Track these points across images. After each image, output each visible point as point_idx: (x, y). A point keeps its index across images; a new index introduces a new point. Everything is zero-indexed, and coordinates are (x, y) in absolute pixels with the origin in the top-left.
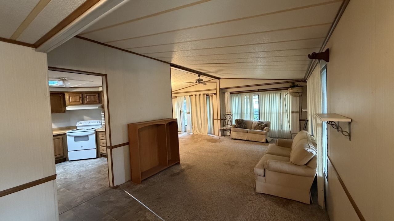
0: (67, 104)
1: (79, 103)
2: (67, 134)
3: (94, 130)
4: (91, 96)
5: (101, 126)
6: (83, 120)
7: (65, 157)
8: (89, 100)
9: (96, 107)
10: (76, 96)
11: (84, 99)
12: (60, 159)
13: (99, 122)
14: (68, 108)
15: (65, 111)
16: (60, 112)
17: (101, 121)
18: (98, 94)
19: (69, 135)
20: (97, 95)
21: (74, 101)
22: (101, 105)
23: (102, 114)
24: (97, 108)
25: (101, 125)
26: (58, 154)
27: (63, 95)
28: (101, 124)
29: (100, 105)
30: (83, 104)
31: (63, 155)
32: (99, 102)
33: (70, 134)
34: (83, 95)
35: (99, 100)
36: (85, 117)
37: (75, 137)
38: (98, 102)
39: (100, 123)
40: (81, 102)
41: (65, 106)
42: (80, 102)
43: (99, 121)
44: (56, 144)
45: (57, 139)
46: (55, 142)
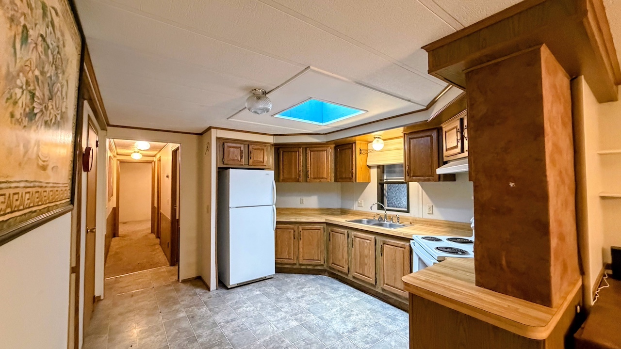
0: (445, 160)
16: (429, 180)
42: (457, 146)
44: (397, 260)
45: (399, 248)
46: (396, 252)
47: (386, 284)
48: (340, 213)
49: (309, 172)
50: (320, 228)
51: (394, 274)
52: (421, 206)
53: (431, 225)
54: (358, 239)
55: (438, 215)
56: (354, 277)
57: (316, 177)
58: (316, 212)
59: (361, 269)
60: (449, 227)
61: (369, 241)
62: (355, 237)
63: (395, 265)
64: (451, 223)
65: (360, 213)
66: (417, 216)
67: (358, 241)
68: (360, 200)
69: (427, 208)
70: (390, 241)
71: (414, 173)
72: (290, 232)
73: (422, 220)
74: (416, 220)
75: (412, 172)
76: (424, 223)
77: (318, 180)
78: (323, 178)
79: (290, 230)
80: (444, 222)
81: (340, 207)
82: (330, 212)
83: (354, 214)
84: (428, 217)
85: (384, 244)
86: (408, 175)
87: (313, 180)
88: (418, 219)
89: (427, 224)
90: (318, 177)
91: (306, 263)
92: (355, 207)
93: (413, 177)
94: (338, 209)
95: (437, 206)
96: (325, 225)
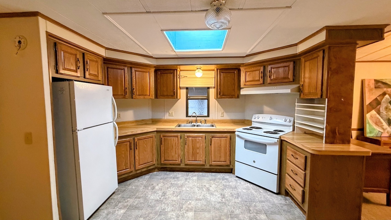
0: (242, 86)
1: (259, 83)
2: (236, 133)
3: (277, 136)
4: (279, 67)
5: (291, 129)
6: (261, 112)
7: (231, 167)
8: (275, 75)
9: (286, 90)
10: (255, 71)
11: (266, 75)
12: (225, 168)
13: (288, 120)
14: (243, 92)
15: (238, 96)
16: (232, 98)
17: (292, 119)
18: (294, 62)
19: (238, 136)
20: (291, 65)
21: (251, 79)
22: (297, 86)
23: (296, 104)
24: (288, 91)
25: (292, 127)
26: (223, 161)
27: (238, 71)
28: (291, 124)
29: (295, 86)
30: (264, 84)
31: (229, 163)
32: (294, 80)
33: (241, 134)
34: (266, 67)
35: (294, 75)
36: (266, 108)
37: (246, 141)
38: (291, 80)
39: (290, 122)
40: (261, 81)
41: (240, 88)
42: (259, 80)
43: (288, 118)
44: (222, 145)
45: (223, 138)
46: (221, 141)
47: (214, 161)
48: (151, 122)
49: (135, 89)
50: (153, 136)
51: (219, 154)
52: (217, 113)
53: (223, 122)
54: (191, 138)
55: (226, 117)
56: (186, 165)
57: (141, 94)
58: (133, 124)
59: (193, 158)
60: (232, 122)
61: (200, 138)
62: (188, 137)
63: (220, 149)
64: (233, 120)
65: (172, 121)
66: (214, 118)
67: (191, 140)
68: (170, 111)
69: (221, 113)
70: (217, 135)
71: (223, 93)
72: (126, 145)
73: (218, 120)
74: (214, 121)
75: (222, 93)
76: (219, 122)
77: (142, 97)
78: (146, 95)
79: (126, 143)
80: (230, 120)
81: (151, 118)
82: (144, 122)
83: (166, 122)
84: (220, 118)
85: (212, 137)
86: (219, 95)
87: (138, 97)
88: (215, 120)
89: (221, 122)
90: (143, 94)
91: (142, 167)
92: (167, 117)
93: (222, 95)
94: (149, 120)
95: (226, 112)
96: (156, 133)
